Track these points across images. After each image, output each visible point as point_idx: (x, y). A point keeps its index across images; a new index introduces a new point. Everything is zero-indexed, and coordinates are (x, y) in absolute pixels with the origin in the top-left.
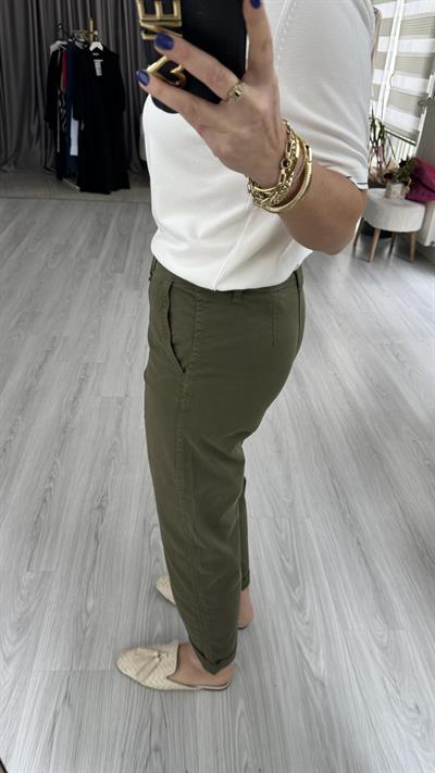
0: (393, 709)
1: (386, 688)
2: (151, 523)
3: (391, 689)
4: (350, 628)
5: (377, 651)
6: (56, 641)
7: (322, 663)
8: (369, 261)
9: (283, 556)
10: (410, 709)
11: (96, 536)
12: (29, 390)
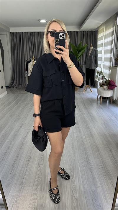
0: (94, 205)
1: (93, 201)
2: (40, 164)
3: (94, 201)
4: (85, 187)
5: (92, 192)
6: (15, 189)
7: (78, 195)
8: (100, 104)
9: (71, 171)
10: (98, 206)
11: (27, 167)
12: (15, 135)
